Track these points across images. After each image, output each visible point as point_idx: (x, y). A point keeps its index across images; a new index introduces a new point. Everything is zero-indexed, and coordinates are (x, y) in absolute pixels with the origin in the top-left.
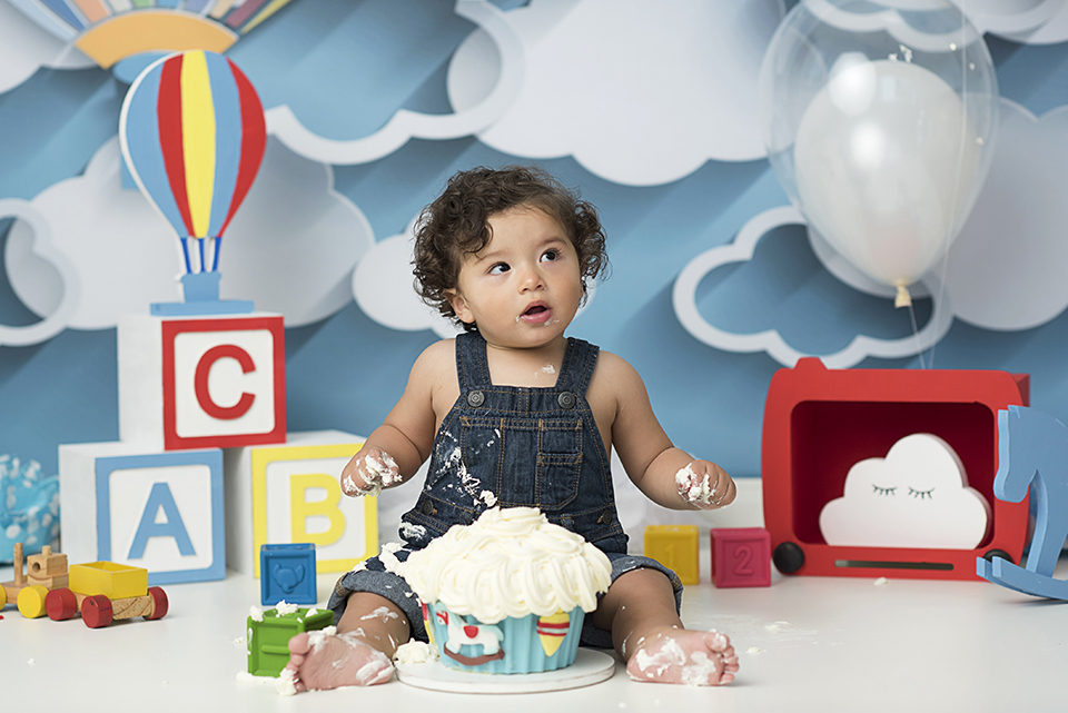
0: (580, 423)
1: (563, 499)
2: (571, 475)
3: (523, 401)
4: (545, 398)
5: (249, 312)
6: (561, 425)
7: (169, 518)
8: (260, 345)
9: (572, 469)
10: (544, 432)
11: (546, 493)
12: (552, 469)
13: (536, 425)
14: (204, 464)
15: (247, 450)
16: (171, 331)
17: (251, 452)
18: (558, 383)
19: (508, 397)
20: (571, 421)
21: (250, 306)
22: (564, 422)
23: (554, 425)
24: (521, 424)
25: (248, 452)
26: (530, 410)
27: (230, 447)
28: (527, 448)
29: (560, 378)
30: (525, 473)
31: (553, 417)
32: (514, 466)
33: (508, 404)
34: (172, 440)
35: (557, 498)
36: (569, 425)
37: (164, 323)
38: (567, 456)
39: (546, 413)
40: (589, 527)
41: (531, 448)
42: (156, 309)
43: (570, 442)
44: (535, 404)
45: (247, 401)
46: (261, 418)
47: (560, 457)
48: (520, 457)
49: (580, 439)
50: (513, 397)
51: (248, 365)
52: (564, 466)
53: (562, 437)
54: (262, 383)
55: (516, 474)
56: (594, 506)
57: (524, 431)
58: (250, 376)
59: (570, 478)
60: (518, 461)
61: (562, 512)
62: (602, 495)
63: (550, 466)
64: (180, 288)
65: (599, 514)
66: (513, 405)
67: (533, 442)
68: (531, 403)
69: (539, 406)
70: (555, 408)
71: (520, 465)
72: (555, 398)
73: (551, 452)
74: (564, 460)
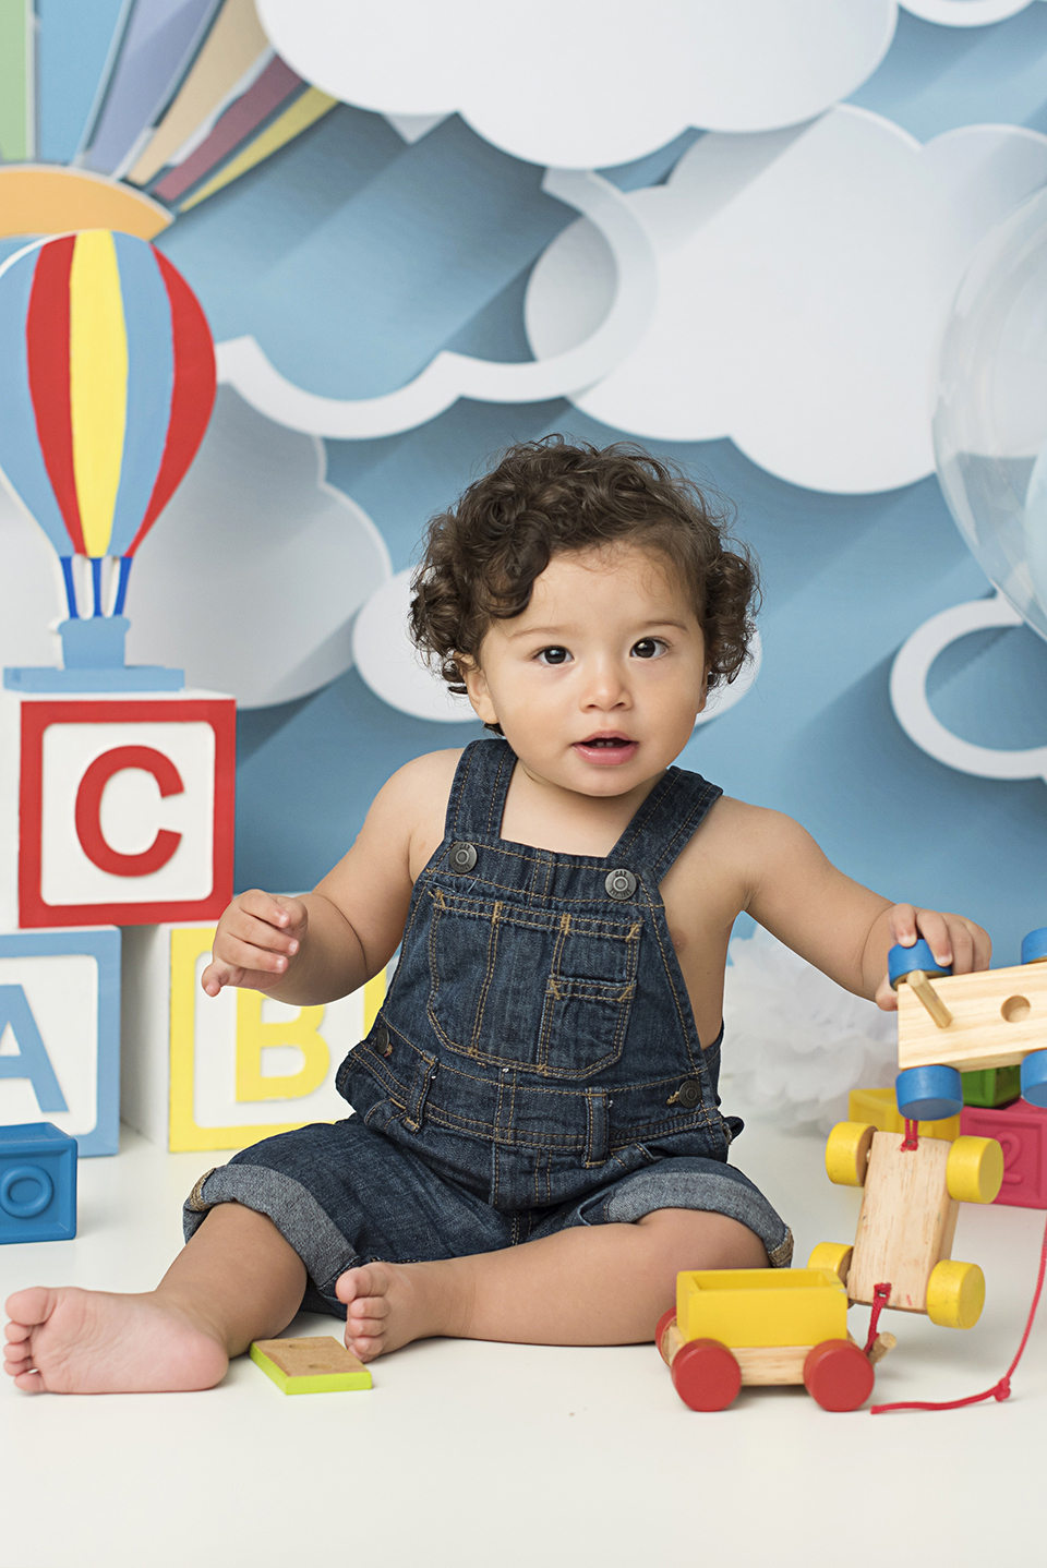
0: (636, 928)
1: (590, 1061)
2: (610, 1019)
3: (541, 876)
4: (582, 875)
5: (175, 689)
6: (600, 928)
7: (21, 1047)
8: (192, 748)
9: (614, 1009)
10: (568, 939)
11: (560, 1047)
12: (575, 1005)
13: (556, 923)
14: (88, 954)
15: (164, 930)
16: (36, 719)
17: (171, 932)
18: (615, 851)
19: (515, 865)
20: (620, 923)
21: (176, 678)
22: (608, 923)
23: (588, 927)
24: (529, 918)
25: (167, 935)
26: (552, 893)
27: (136, 922)
28: (532, 964)
29: (621, 842)
30: (526, 1009)
31: (590, 911)
32: (505, 992)
33: (512, 876)
34: (33, 910)
35: (578, 1060)
36: (615, 930)
37: (25, 705)
38: (605, 986)
39: (578, 901)
40: (647, 1112)
41: (540, 964)
42: (15, 677)
43: (613, 960)
44: (562, 883)
45: (167, 844)
46: (191, 875)
47: (591, 985)
48: (520, 977)
49: (633, 955)
50: (526, 866)
51: (170, 783)
52: (598, 1002)
53: (599, 950)
54: (194, 815)
55: (509, 1007)
56: (660, 1074)
57: (534, 931)
58: (174, 801)
59: (606, 1025)
60: (514, 983)
61: (590, 1082)
62: (679, 1055)
63: (572, 999)
64: (57, 642)
65: (672, 1088)
66: (522, 878)
67: (546, 954)
68: (554, 882)
69: (570, 888)
70: (597, 896)
71: (517, 992)
72: (601, 877)
73: (575, 976)
74: (598, 992)
